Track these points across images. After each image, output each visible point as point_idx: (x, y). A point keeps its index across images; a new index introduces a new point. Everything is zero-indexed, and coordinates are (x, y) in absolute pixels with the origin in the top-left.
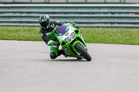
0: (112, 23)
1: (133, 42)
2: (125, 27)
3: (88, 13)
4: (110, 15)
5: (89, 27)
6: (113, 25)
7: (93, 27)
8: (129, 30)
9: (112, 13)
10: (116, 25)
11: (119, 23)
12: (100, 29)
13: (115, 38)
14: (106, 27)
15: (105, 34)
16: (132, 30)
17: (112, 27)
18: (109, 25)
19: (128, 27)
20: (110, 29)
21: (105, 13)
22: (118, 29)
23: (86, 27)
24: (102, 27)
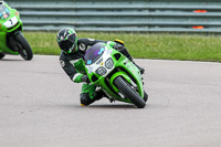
0: (150, 26)
1: (183, 56)
2: (171, 33)
3: (112, 10)
4: (147, 13)
5: (114, 32)
6: (152, 29)
7: (119, 32)
8: (176, 36)
9: (151, 10)
10: (157, 29)
11: (161, 26)
12: (131, 35)
13: (156, 50)
14: (141, 32)
15: (139, 44)
16: (181, 36)
17: (150, 32)
18: (146, 29)
19: (175, 33)
20: (147, 36)
21: (140, 10)
22: (161, 36)
23: (109, 32)
24: (135, 32)
